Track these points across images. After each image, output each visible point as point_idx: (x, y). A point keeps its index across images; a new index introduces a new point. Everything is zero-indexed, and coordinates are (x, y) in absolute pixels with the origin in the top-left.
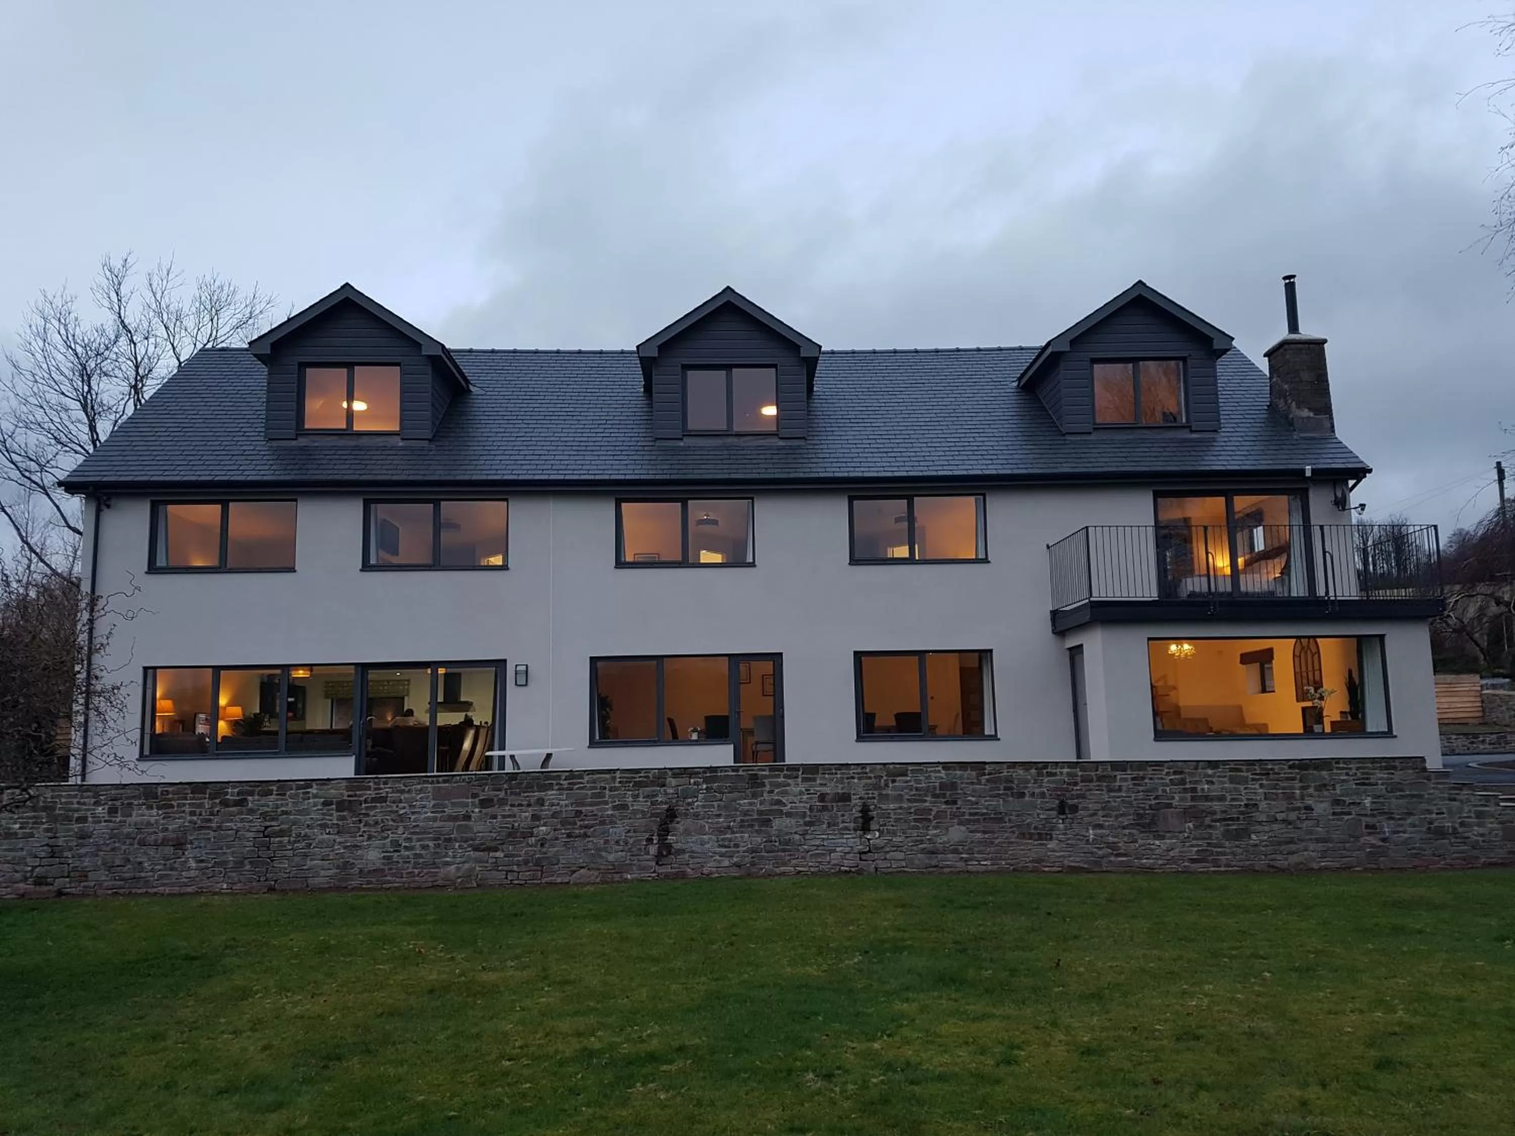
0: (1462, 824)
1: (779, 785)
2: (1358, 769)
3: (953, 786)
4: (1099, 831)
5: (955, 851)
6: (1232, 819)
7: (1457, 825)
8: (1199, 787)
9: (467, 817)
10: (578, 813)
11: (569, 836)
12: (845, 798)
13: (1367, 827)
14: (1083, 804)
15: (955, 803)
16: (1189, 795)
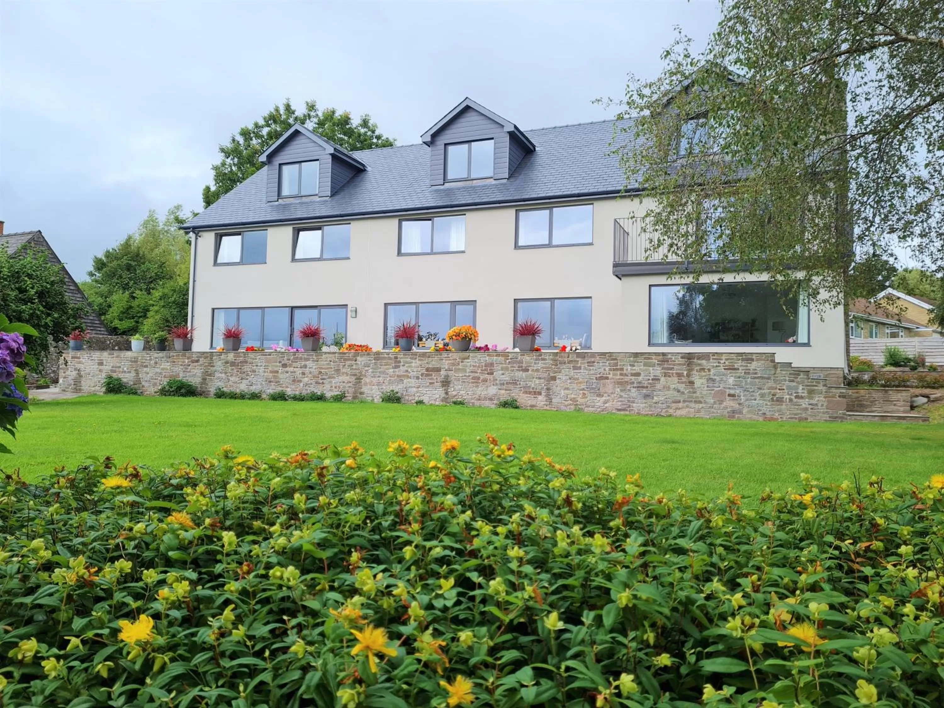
0: (797, 397)
1: (407, 363)
2: (727, 360)
3: (492, 364)
4: (566, 391)
5: (491, 399)
6: (643, 387)
7: (793, 397)
8: (625, 368)
9: (277, 372)
10: (320, 373)
11: (316, 383)
12: (438, 370)
13: (729, 395)
14: (559, 376)
15: (492, 374)
16: (619, 372)
